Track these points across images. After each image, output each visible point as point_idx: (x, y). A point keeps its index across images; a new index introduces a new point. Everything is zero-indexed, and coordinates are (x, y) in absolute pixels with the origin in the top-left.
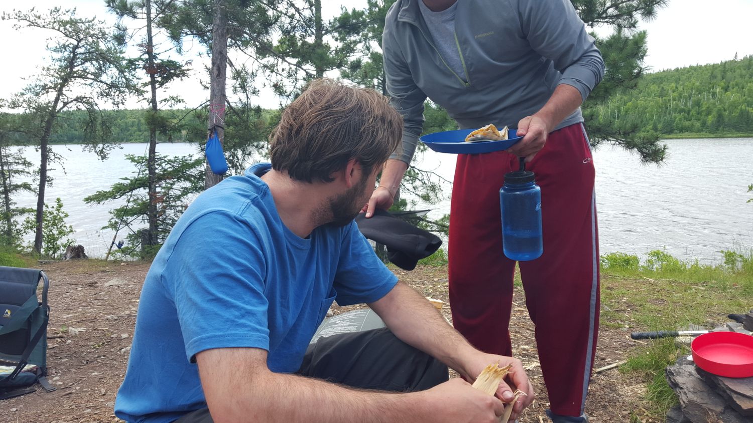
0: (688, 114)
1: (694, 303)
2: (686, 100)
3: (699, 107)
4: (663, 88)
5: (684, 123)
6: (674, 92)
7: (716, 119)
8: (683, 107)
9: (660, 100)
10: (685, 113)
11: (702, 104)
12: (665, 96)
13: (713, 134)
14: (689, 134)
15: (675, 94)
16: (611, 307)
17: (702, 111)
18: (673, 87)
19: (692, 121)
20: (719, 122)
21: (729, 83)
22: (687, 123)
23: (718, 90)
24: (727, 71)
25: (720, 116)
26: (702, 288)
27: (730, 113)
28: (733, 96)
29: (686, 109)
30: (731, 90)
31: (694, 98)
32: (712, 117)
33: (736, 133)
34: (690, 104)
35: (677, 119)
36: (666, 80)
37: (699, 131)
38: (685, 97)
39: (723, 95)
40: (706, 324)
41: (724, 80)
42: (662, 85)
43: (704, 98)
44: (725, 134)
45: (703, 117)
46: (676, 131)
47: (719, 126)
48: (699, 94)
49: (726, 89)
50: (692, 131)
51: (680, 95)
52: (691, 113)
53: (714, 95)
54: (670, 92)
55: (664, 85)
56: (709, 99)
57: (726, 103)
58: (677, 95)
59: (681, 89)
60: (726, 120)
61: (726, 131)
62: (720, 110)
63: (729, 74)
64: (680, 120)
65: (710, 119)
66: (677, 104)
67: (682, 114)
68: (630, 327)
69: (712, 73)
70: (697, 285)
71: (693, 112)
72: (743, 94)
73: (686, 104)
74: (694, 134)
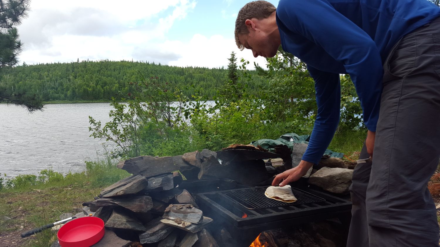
0: (57, 90)
1: (66, 199)
2: (54, 82)
3: (62, 86)
4: (40, 74)
5: (55, 95)
6: (47, 77)
7: (72, 93)
8: (53, 86)
9: (40, 81)
10: (55, 89)
11: (64, 85)
12: (42, 79)
13: (71, 101)
14: (58, 101)
15: (48, 78)
16: (9, 216)
17: (64, 89)
18: (46, 74)
19: (59, 94)
20: (73, 94)
21: (76, 74)
22: (57, 95)
23: (71, 77)
24: (75, 67)
25: (74, 91)
26: (70, 189)
27: (79, 90)
28: (79, 81)
29: (55, 87)
30: (78, 78)
31: (59, 81)
32: (70, 92)
33: (83, 100)
34: (57, 84)
35: (51, 93)
36: (42, 70)
37: (64, 99)
38: (54, 80)
39: (74, 80)
40: (73, 211)
41: (74, 73)
42: (39, 73)
43: (64, 82)
44: (77, 101)
45: (65, 92)
46: (51, 99)
47: (74, 97)
48: (61, 79)
49: (75, 77)
50: (60, 100)
51: (51, 79)
52: (58, 90)
53: (69, 80)
54: (45, 77)
55: (41, 73)
56: (67, 82)
57: (76, 84)
58: (49, 79)
59: (51, 76)
60: (77, 94)
61: (78, 99)
62: (74, 88)
63: (76, 69)
64: (53, 93)
65: (69, 93)
66: (49, 84)
67: (53, 90)
68: (24, 227)
69: (67, 68)
70: (67, 188)
71: (59, 89)
72: (84, 80)
73: (55, 84)
74: (61, 101)
